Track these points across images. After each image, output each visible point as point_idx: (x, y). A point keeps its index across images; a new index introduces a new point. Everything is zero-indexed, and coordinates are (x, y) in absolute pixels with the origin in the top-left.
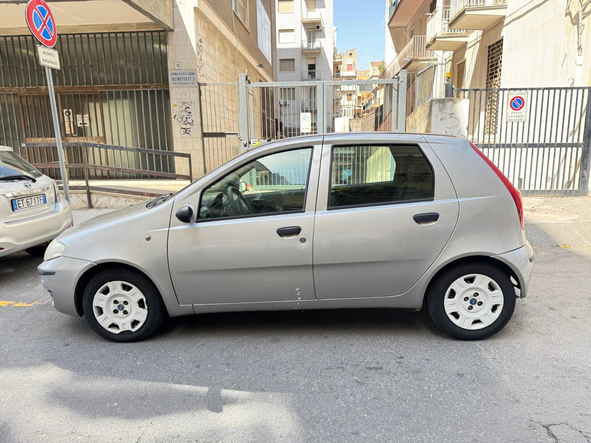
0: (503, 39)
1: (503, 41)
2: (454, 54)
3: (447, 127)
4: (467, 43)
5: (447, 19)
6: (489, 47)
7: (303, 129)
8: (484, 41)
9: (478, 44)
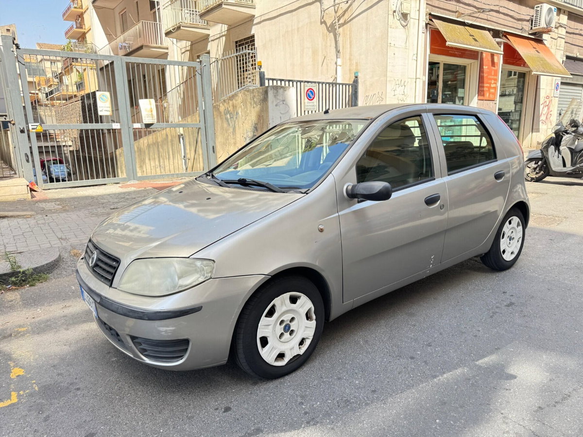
0: (254, 35)
1: (254, 37)
2: (191, 45)
3: (281, 113)
4: (209, 35)
5: (189, 9)
6: (236, 42)
7: (102, 111)
8: (231, 35)
9: (224, 38)
